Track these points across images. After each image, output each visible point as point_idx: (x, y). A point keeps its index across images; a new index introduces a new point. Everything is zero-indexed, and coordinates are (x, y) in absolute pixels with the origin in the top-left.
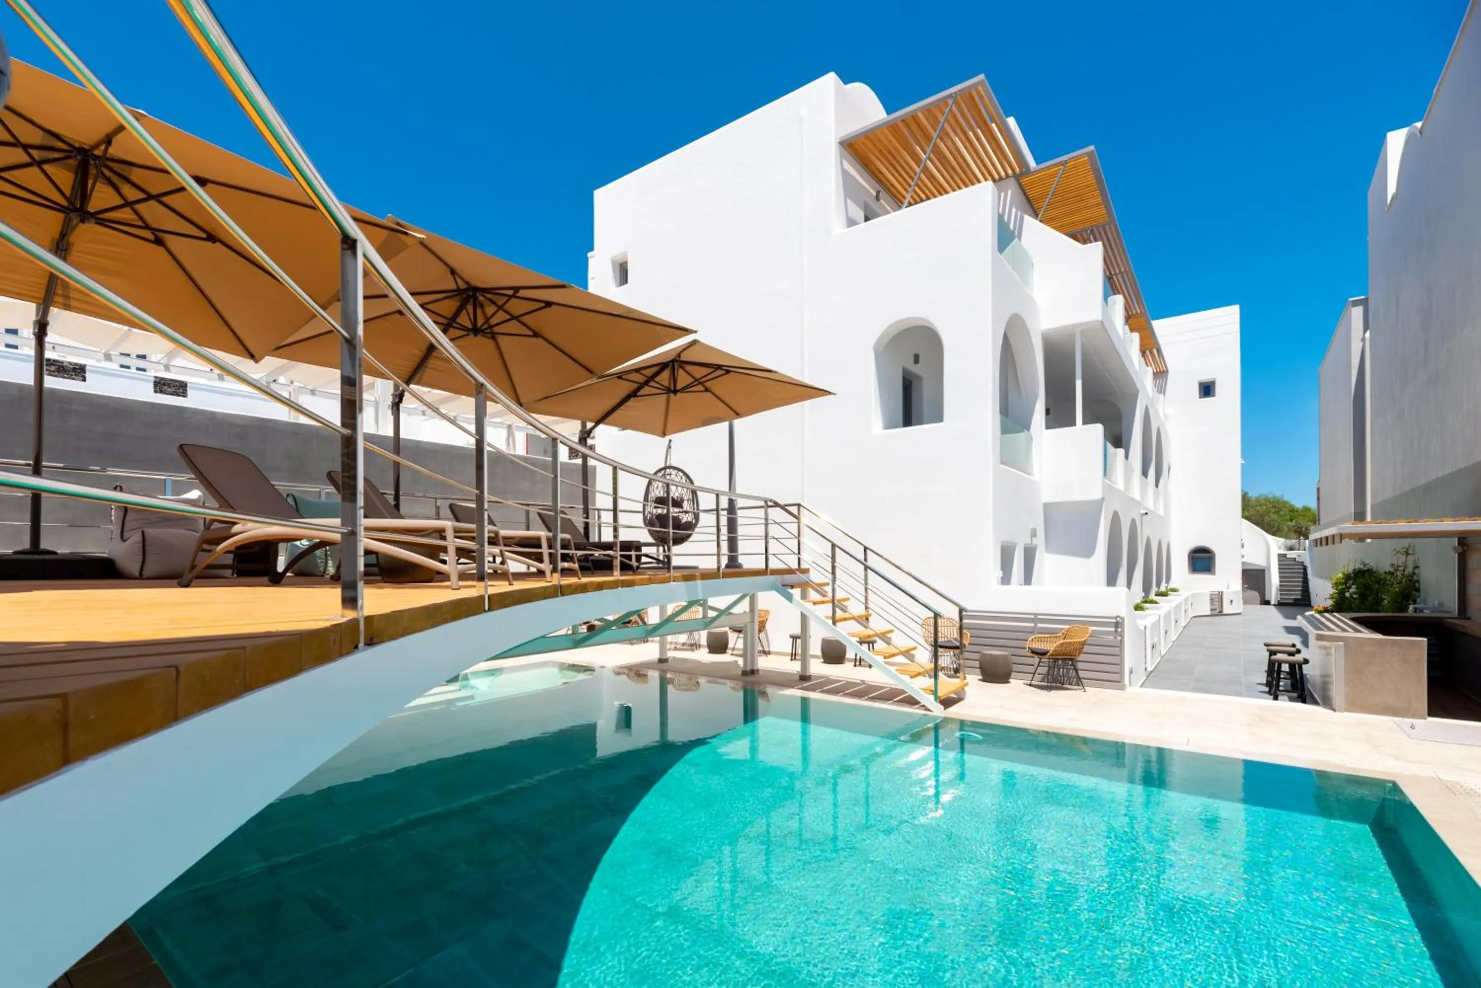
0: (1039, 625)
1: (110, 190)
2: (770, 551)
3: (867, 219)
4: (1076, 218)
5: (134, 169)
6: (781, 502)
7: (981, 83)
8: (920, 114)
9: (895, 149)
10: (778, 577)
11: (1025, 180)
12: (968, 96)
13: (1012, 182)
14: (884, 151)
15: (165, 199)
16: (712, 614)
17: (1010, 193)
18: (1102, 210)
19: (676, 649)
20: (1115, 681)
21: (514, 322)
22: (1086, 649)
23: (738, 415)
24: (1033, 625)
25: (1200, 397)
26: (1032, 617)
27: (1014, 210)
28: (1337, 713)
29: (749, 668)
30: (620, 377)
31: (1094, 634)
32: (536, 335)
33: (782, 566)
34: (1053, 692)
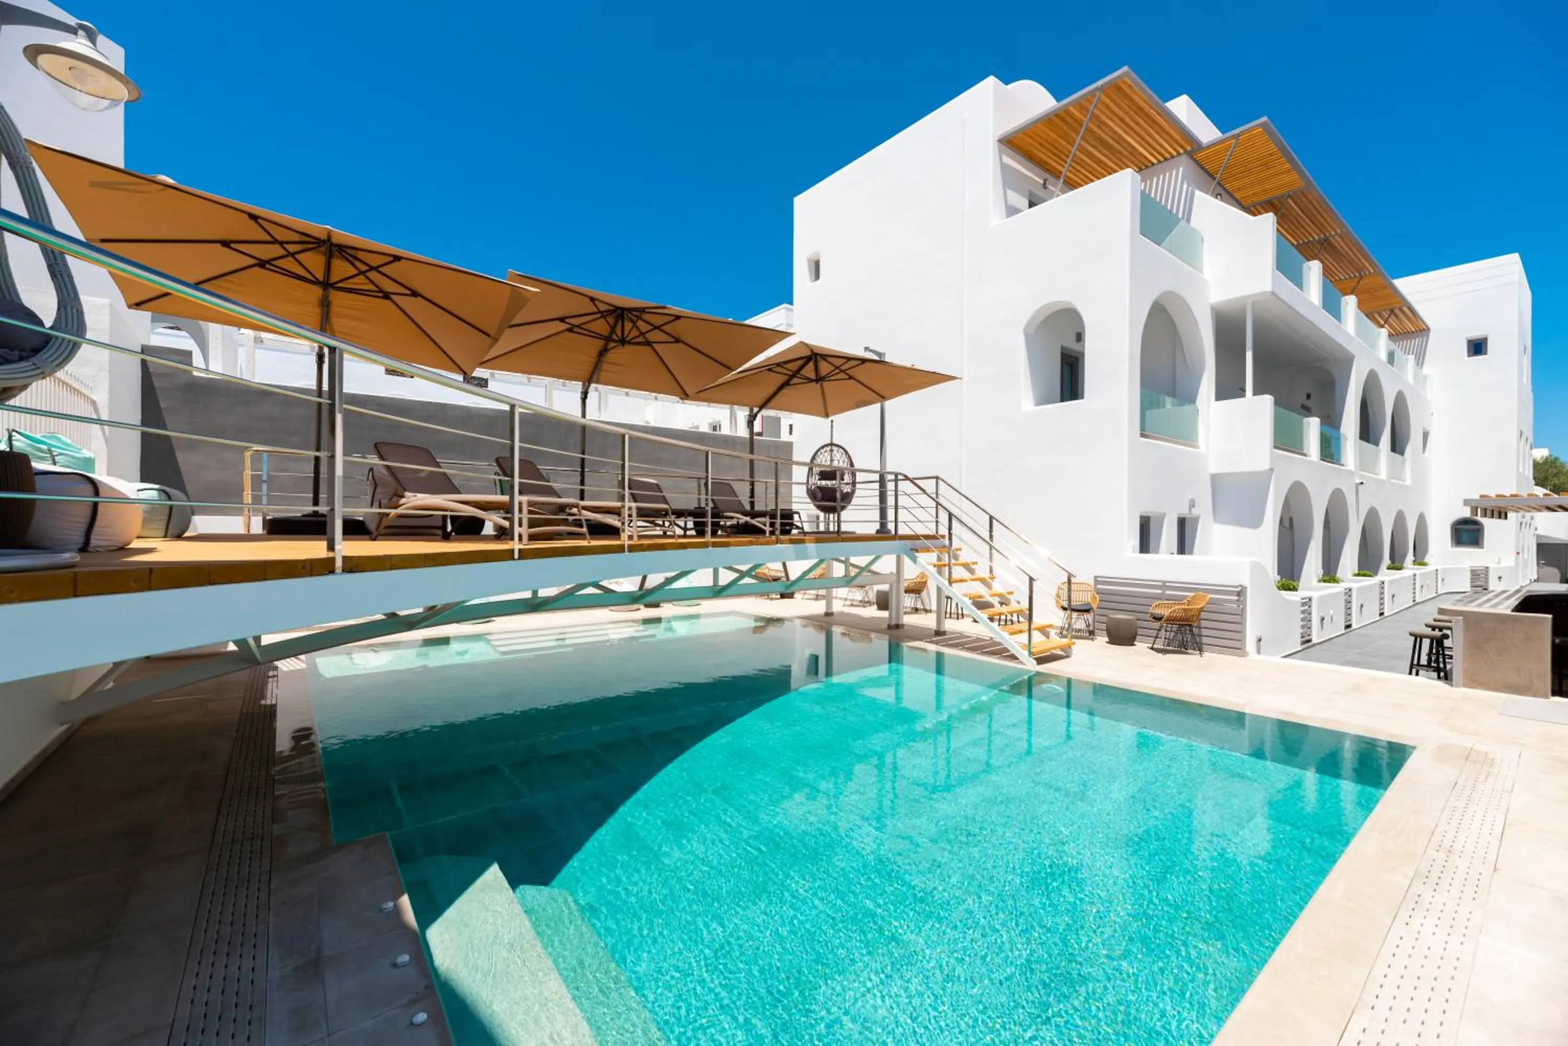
0: (1168, 592)
1: (349, 265)
2: (900, 519)
3: (1032, 204)
4: (1267, 186)
5: (360, 252)
6: (910, 476)
7: (1126, 74)
8: (1071, 109)
9: (1056, 141)
10: (909, 542)
11: (1199, 156)
12: (1116, 87)
13: (1184, 158)
14: (1044, 143)
15: (381, 269)
16: (853, 572)
17: (1181, 169)
18: (1295, 175)
19: (852, 605)
20: (1238, 649)
21: (657, 331)
22: (1203, 615)
23: (884, 398)
24: (1160, 591)
25: (1469, 356)
26: (1160, 584)
27: (1185, 186)
28: (1454, 689)
29: (893, 623)
30: (770, 370)
31: (1211, 602)
32: (677, 341)
33: (910, 533)
34: (1168, 655)
